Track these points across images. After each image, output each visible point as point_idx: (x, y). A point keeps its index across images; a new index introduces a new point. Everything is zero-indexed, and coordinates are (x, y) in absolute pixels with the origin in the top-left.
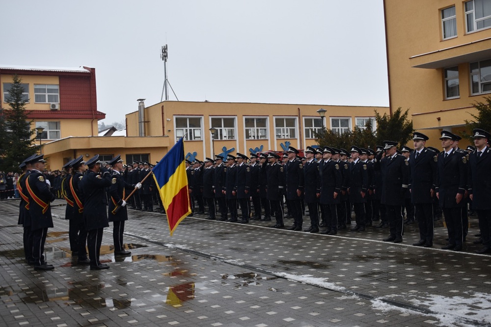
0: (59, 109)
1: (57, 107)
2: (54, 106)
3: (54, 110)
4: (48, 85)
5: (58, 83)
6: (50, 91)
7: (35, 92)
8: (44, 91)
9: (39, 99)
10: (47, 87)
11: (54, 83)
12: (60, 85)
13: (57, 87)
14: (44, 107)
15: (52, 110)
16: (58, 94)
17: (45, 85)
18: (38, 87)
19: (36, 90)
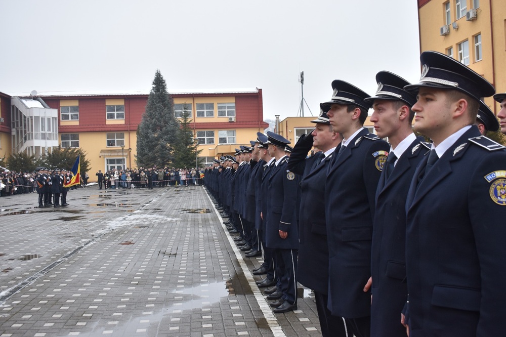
0: (235, 121)
1: (234, 120)
2: (231, 119)
3: (231, 122)
4: (227, 103)
5: (234, 102)
6: (228, 108)
7: (218, 109)
8: (224, 107)
9: (222, 114)
10: (226, 105)
11: (232, 102)
12: (236, 103)
13: (234, 105)
14: (224, 119)
15: (230, 122)
16: (235, 110)
17: (225, 103)
18: (220, 105)
19: (219, 108)
